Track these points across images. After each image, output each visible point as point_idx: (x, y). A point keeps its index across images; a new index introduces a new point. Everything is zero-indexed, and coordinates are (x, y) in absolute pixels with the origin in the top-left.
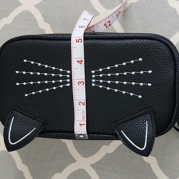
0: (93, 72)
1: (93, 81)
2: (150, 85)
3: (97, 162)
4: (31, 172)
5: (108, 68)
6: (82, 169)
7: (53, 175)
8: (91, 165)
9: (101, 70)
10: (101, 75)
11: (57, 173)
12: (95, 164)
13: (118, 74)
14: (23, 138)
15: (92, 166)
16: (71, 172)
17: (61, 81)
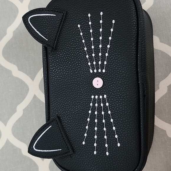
0: (105, 96)
1: (96, 97)
2: (95, 153)
3: (39, 99)
4: (9, 42)
5: (109, 112)
6: (29, 88)
7: (14, 64)
8: (35, 95)
9: (107, 104)
10: (102, 105)
11: (17, 66)
12: (37, 98)
13: (104, 122)
14: (36, 30)
15: (35, 97)
16: (22, 79)
17: (94, 63)
